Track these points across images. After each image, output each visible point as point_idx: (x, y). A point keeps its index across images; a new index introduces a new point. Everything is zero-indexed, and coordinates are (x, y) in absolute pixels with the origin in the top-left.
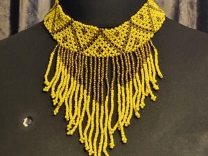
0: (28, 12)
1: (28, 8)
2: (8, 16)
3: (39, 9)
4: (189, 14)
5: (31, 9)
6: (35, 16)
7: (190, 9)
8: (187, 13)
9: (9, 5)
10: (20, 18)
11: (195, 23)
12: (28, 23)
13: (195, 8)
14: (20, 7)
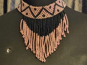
0: (11, 4)
1: (11, 3)
2: (3, 6)
3: (16, 3)
4: (79, 5)
5: (12, 3)
6: (14, 6)
7: (79, 3)
8: (78, 5)
9: (3, 2)
10: (8, 7)
11: (81, 9)
12: (11, 9)
13: (81, 3)
14: (8, 3)
